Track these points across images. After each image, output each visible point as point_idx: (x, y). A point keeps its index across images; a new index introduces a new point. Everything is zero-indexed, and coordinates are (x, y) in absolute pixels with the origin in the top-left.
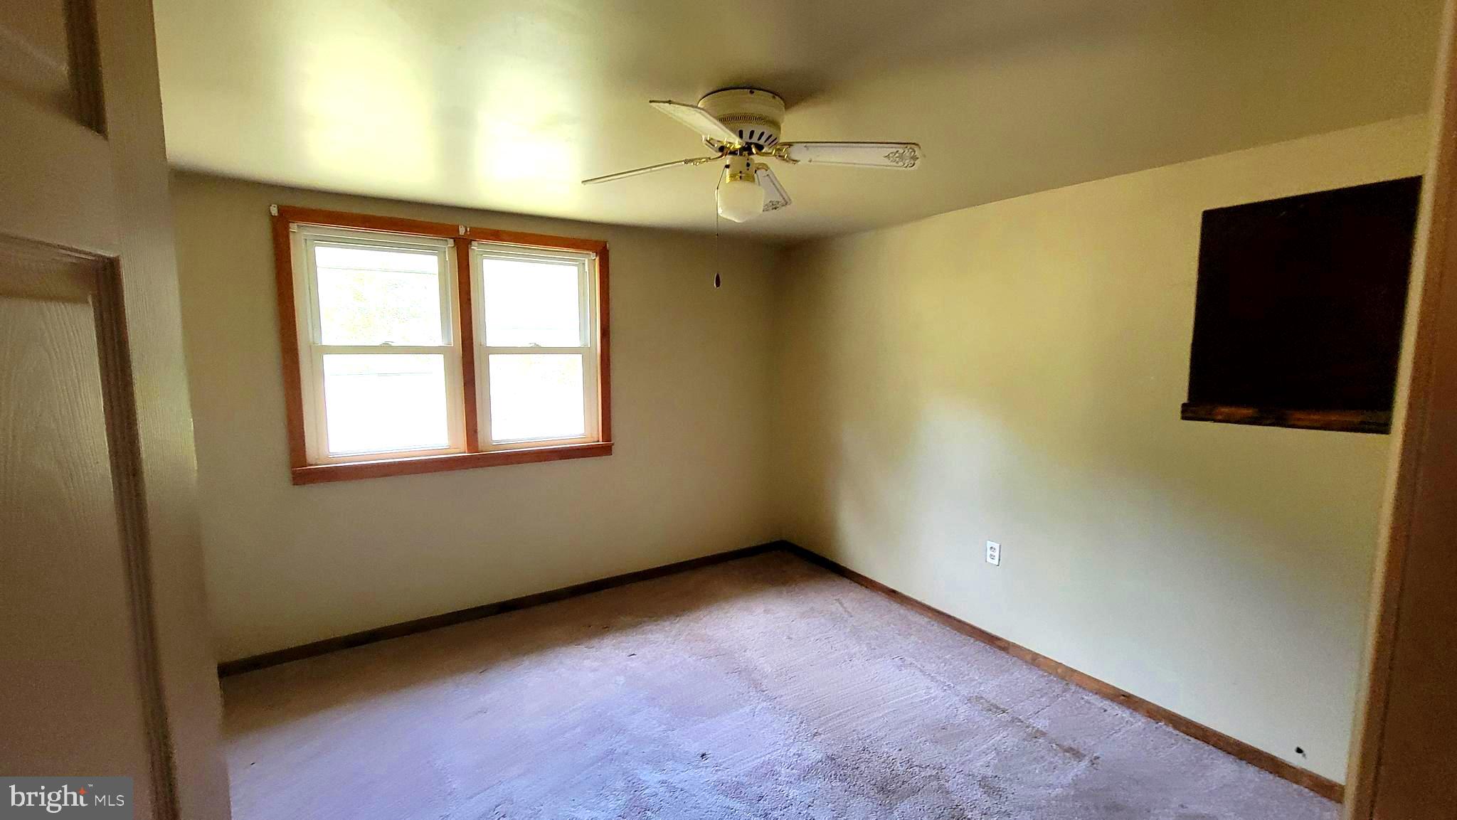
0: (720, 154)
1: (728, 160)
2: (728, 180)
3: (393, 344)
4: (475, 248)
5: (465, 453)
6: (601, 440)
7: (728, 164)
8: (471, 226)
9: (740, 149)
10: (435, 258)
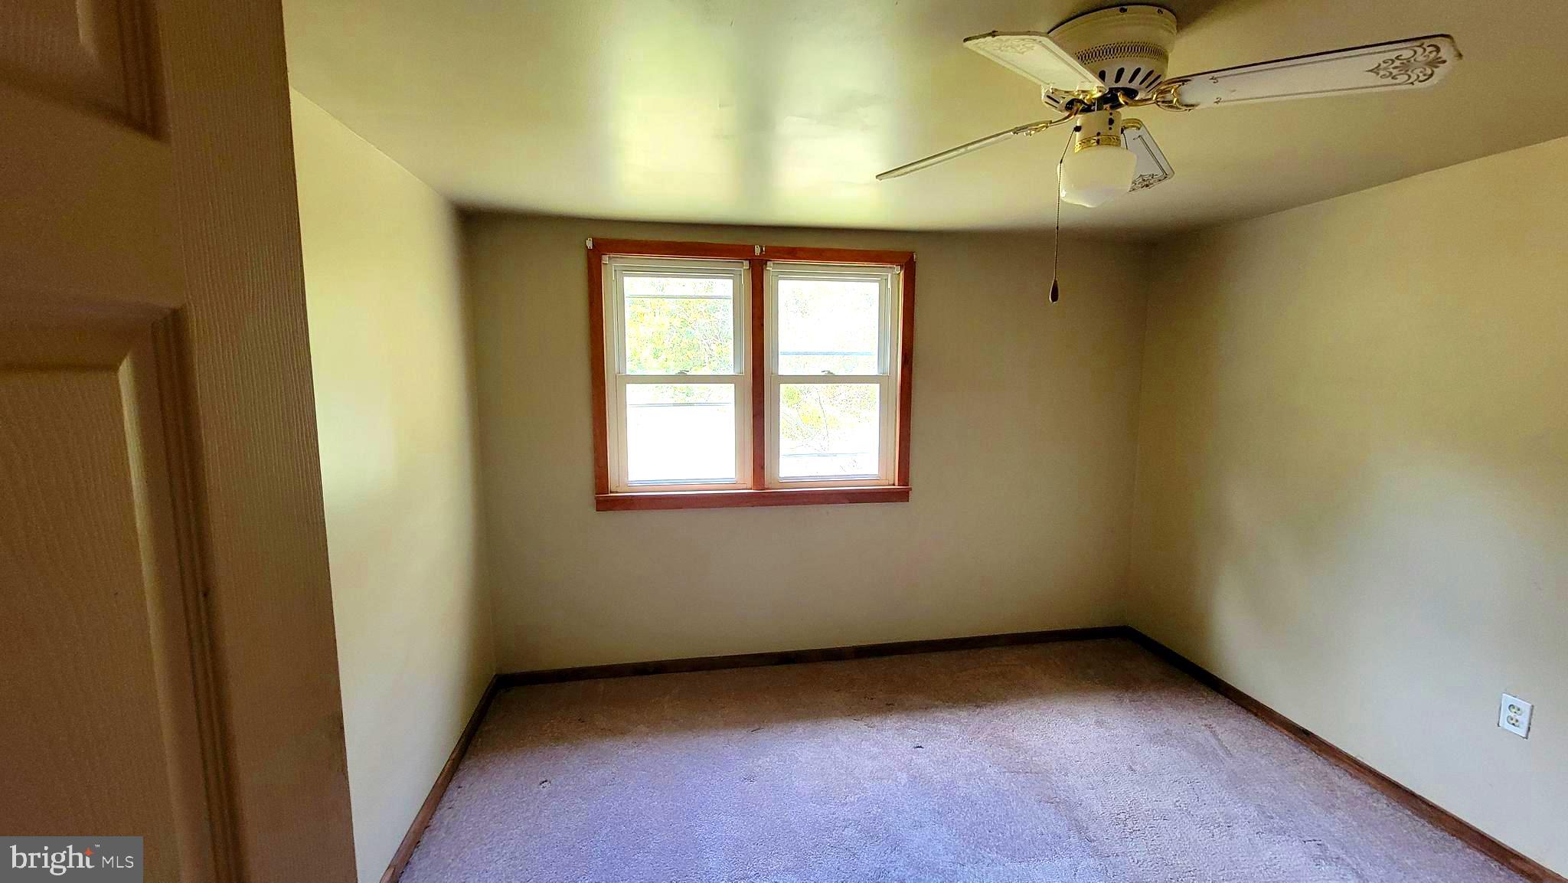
0: (1067, 114)
1: (1079, 120)
2: (1078, 148)
3: (688, 374)
4: (770, 267)
5: (751, 489)
6: (897, 483)
7: (1078, 125)
8: (769, 244)
9: (1099, 99)
10: (731, 282)
